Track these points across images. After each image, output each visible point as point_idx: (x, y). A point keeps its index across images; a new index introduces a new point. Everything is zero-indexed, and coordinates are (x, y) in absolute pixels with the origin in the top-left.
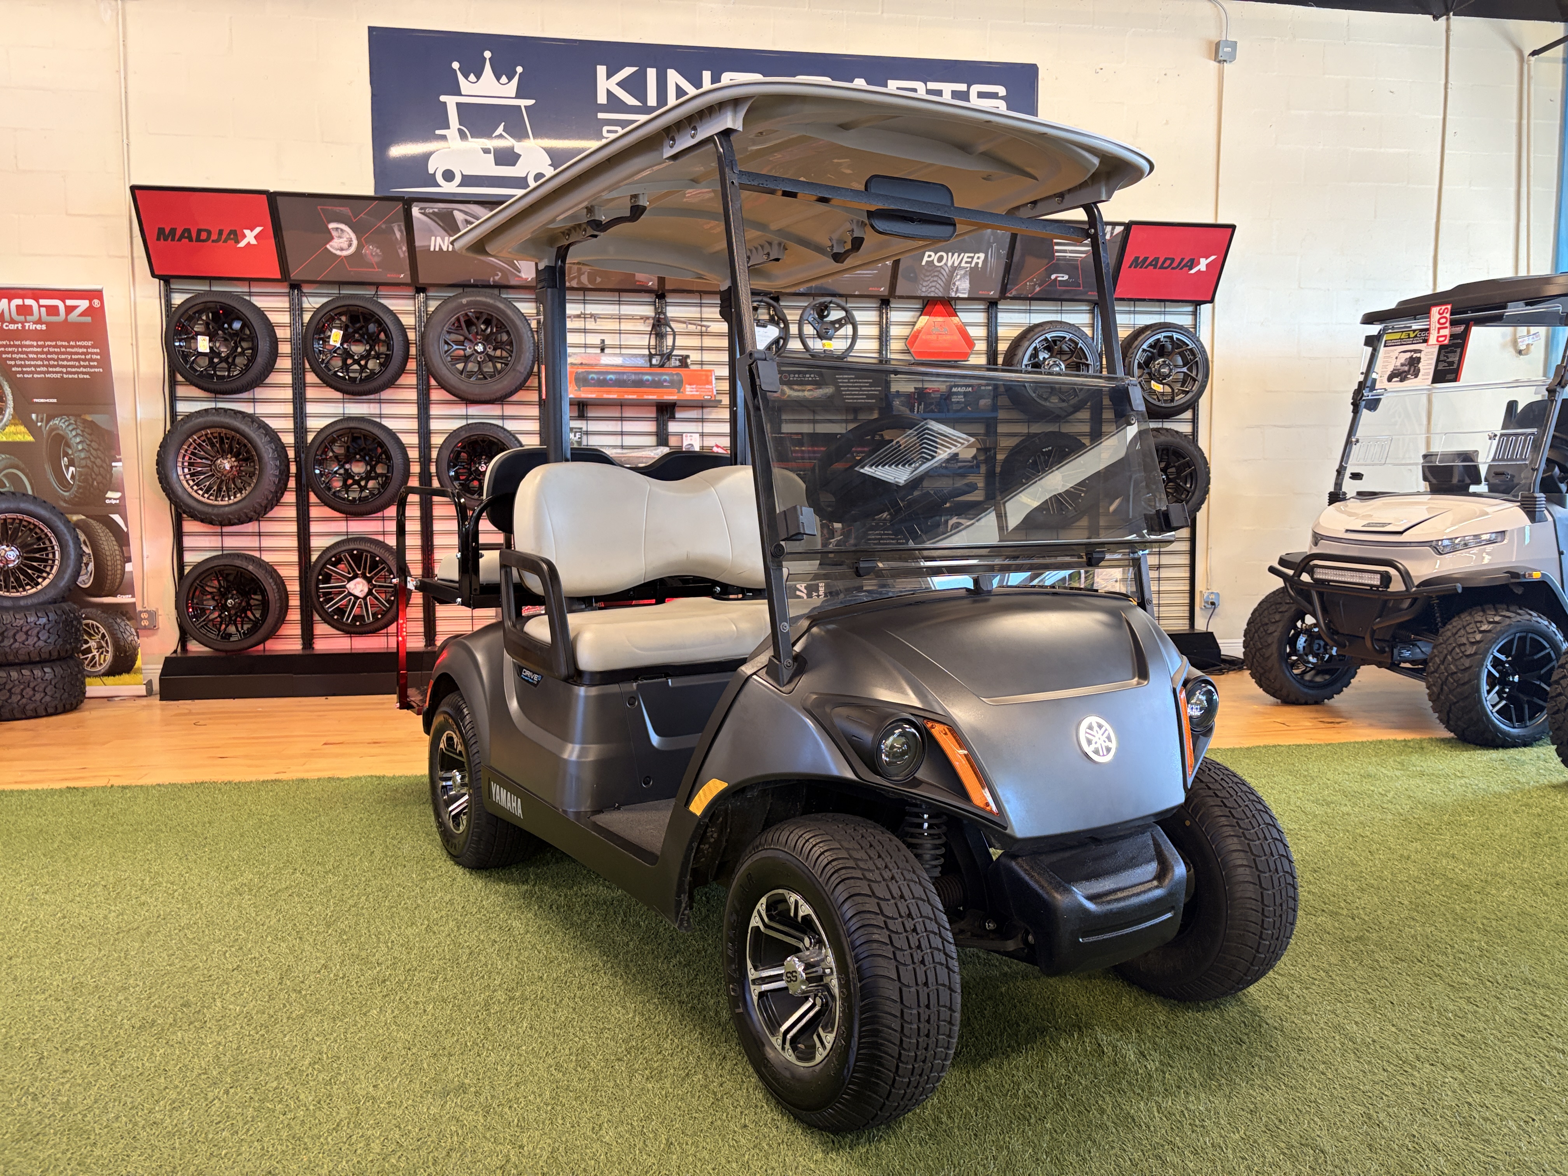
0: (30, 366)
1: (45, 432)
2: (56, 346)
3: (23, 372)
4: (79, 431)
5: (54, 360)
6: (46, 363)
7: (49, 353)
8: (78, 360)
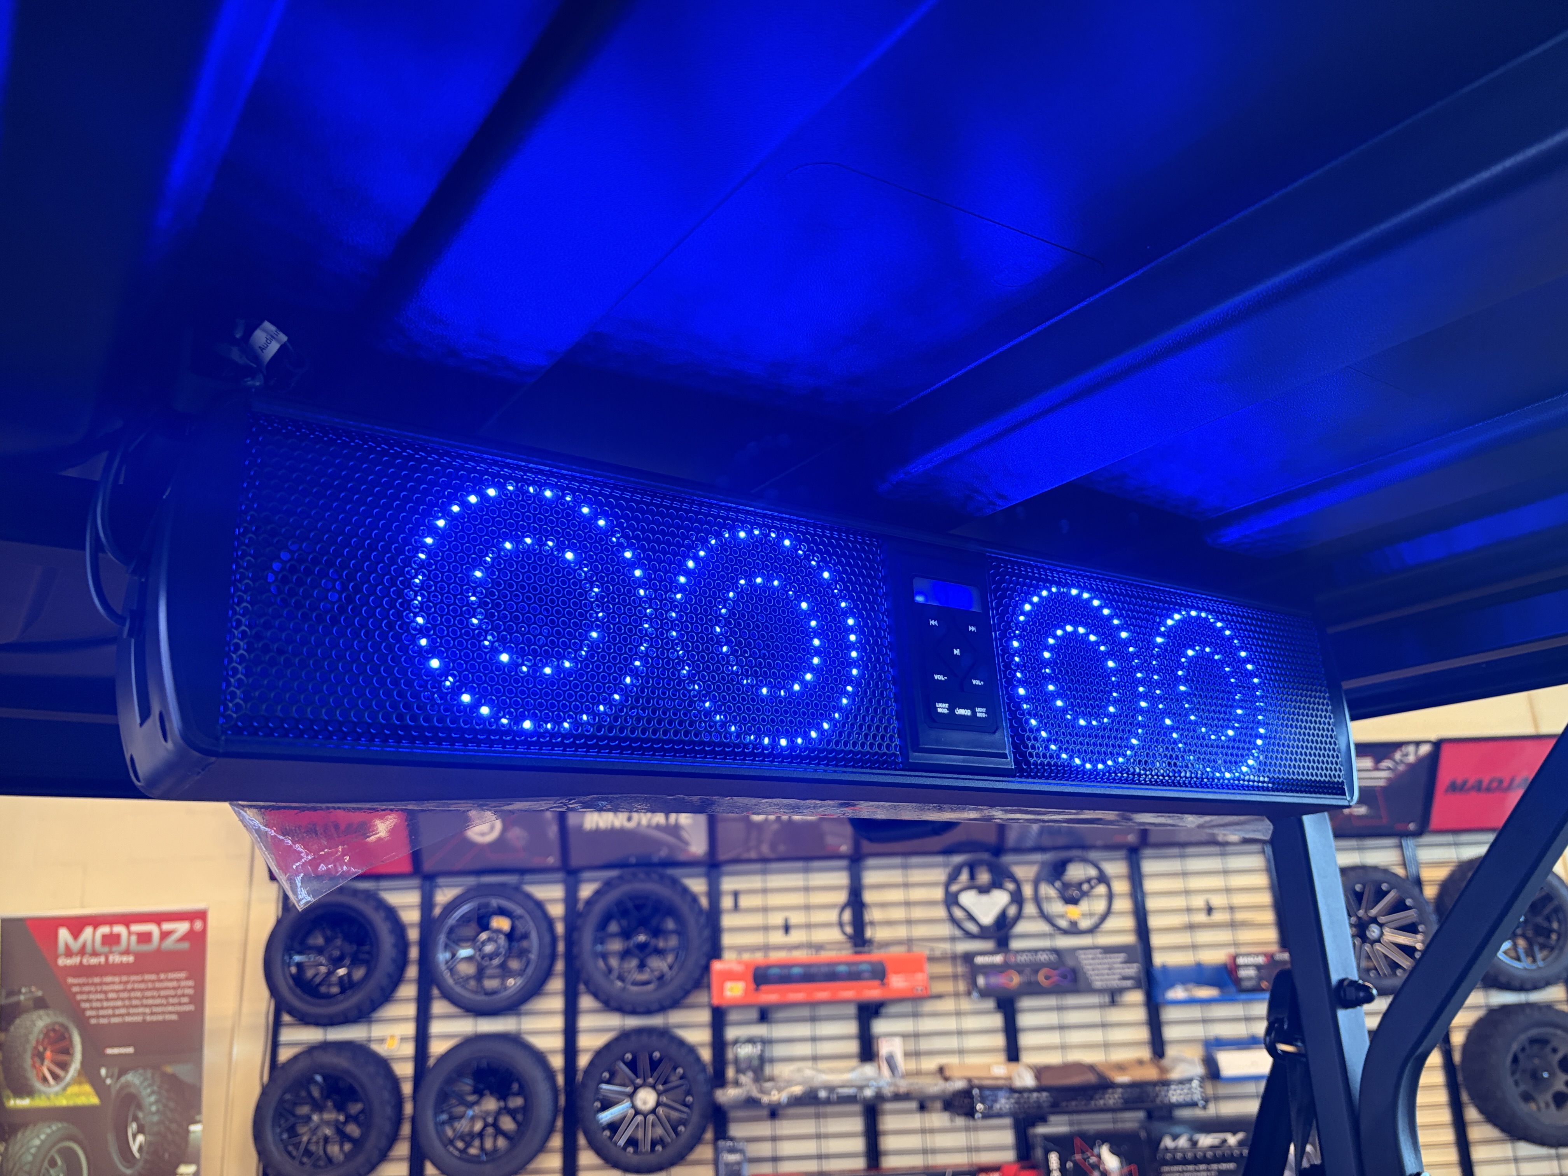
0: (107, 1008)
1: (114, 1092)
2: (143, 981)
3: (98, 1017)
4: (155, 1088)
5: (136, 998)
6: (127, 1003)
7: (133, 990)
8: (166, 997)
